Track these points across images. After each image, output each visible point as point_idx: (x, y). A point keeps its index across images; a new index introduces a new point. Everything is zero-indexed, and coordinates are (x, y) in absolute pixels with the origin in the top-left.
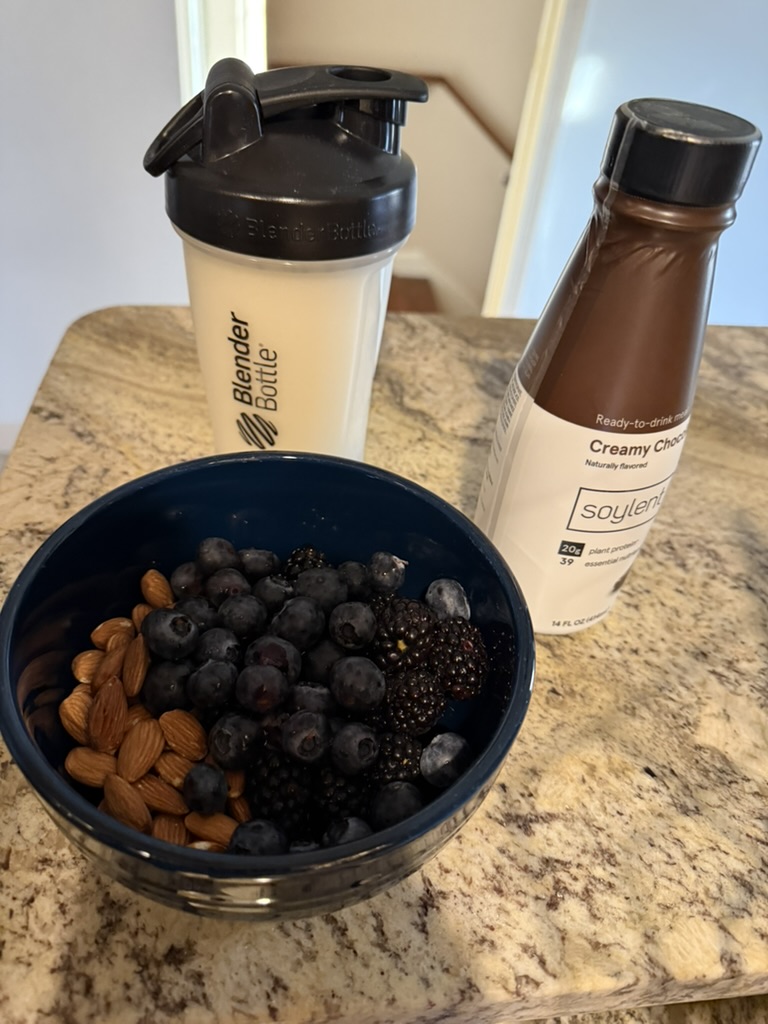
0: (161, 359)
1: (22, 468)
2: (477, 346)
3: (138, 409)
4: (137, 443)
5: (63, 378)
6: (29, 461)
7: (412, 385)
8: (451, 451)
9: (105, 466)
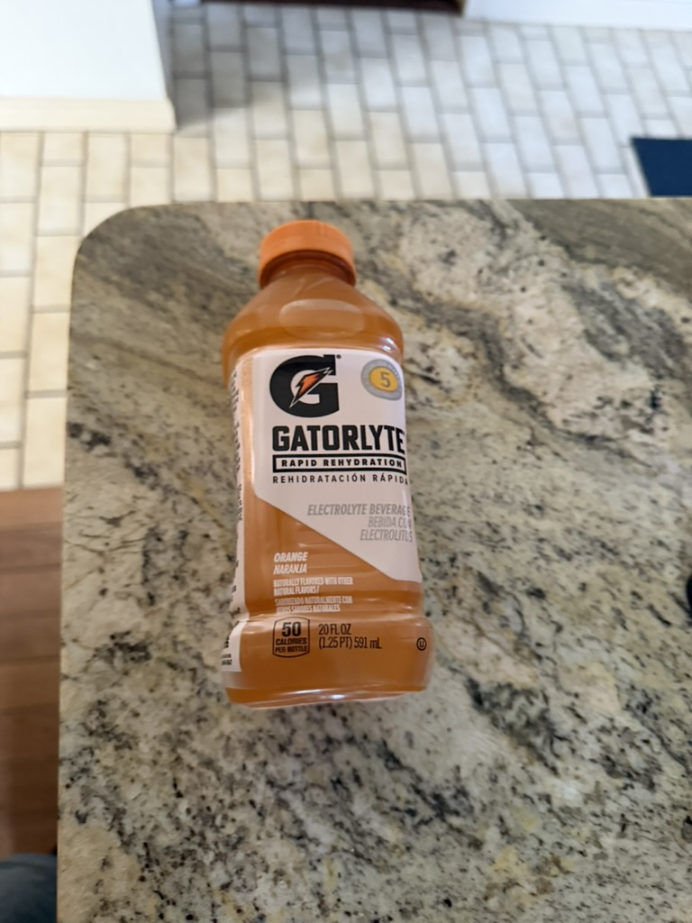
0: (206, 317)
1: (84, 541)
2: (582, 259)
3: (198, 418)
4: (210, 481)
5: (92, 365)
6: (90, 526)
7: (510, 340)
8: (565, 460)
9: (182, 528)
